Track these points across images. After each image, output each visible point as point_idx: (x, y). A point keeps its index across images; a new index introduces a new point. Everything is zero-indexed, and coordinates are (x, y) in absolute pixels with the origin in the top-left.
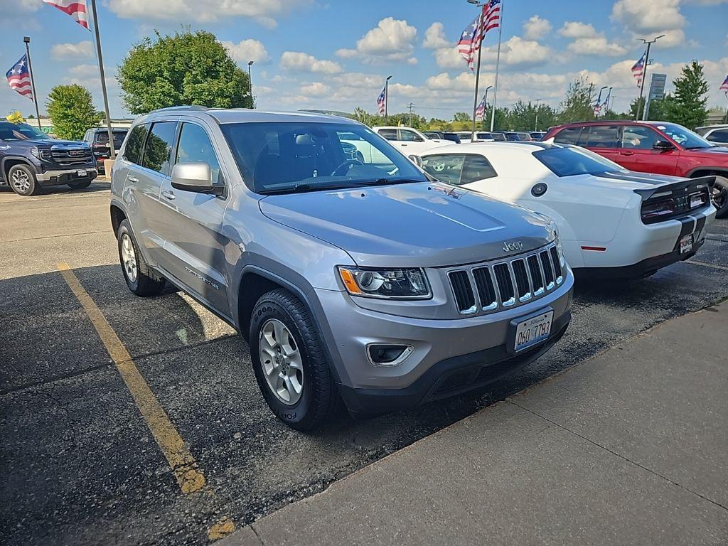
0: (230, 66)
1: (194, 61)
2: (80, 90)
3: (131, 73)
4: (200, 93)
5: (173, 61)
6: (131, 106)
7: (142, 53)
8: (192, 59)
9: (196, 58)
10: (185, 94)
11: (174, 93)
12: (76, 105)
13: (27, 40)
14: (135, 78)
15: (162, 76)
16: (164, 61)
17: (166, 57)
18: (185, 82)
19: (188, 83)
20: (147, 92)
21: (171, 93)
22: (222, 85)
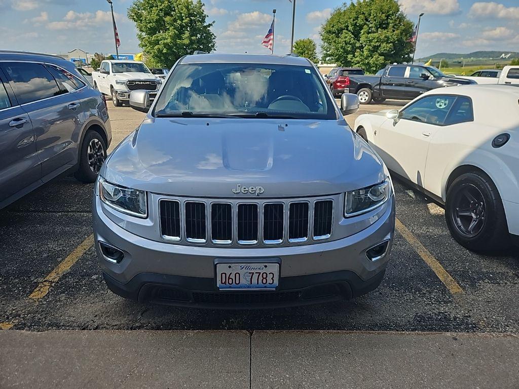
0: (401, 19)
1: (372, 17)
2: (310, 42)
3: (328, 28)
4: (371, 41)
5: (357, 18)
6: (325, 52)
7: (339, 14)
8: (370, 15)
9: (373, 15)
10: (360, 42)
11: (352, 41)
12: (306, 52)
13: (274, 12)
14: (329, 32)
15: (347, 29)
16: (350, 18)
17: (354, 15)
18: (362, 33)
19: (364, 34)
20: (335, 42)
21: (350, 41)
22: (389, 34)
